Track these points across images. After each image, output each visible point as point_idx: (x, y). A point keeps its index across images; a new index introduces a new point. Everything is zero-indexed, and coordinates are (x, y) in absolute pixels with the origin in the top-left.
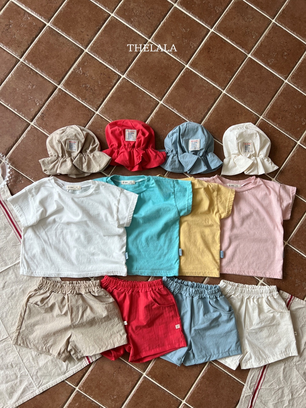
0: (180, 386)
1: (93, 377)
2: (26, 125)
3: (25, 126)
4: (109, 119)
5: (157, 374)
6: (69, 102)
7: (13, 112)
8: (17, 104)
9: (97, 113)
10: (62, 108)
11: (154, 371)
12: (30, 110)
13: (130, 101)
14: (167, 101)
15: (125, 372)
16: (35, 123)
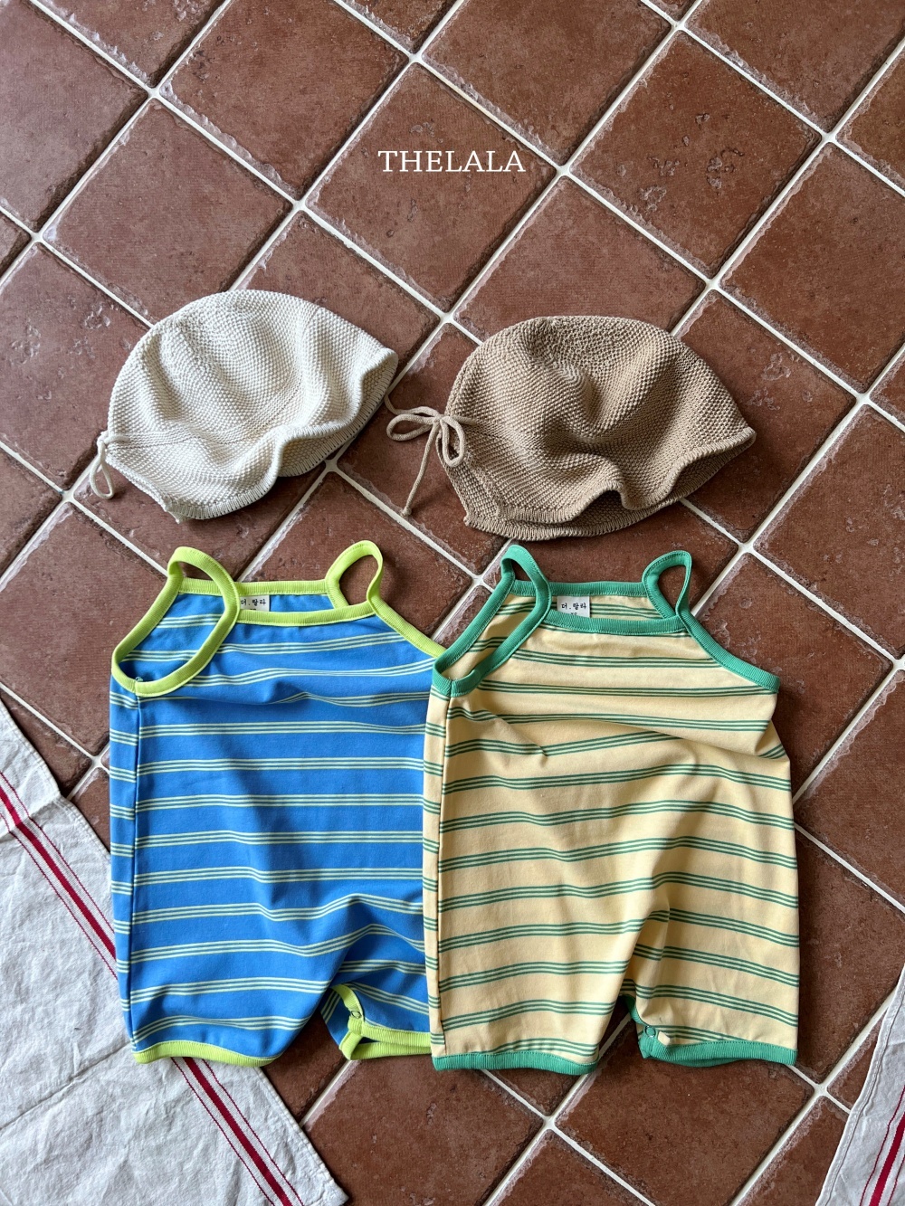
0: (695, 1182)
1: (346, 1115)
2: (130, 96)
3: (126, 102)
4: (462, 87)
5: (604, 1126)
6: (307, 11)
7: (85, 45)
8: (102, 13)
9: (418, 58)
10: (275, 34)
11: (589, 1112)
12: (150, 36)
13: (554, 13)
14: (706, 22)
15: (473, 1107)
16: (167, 89)
